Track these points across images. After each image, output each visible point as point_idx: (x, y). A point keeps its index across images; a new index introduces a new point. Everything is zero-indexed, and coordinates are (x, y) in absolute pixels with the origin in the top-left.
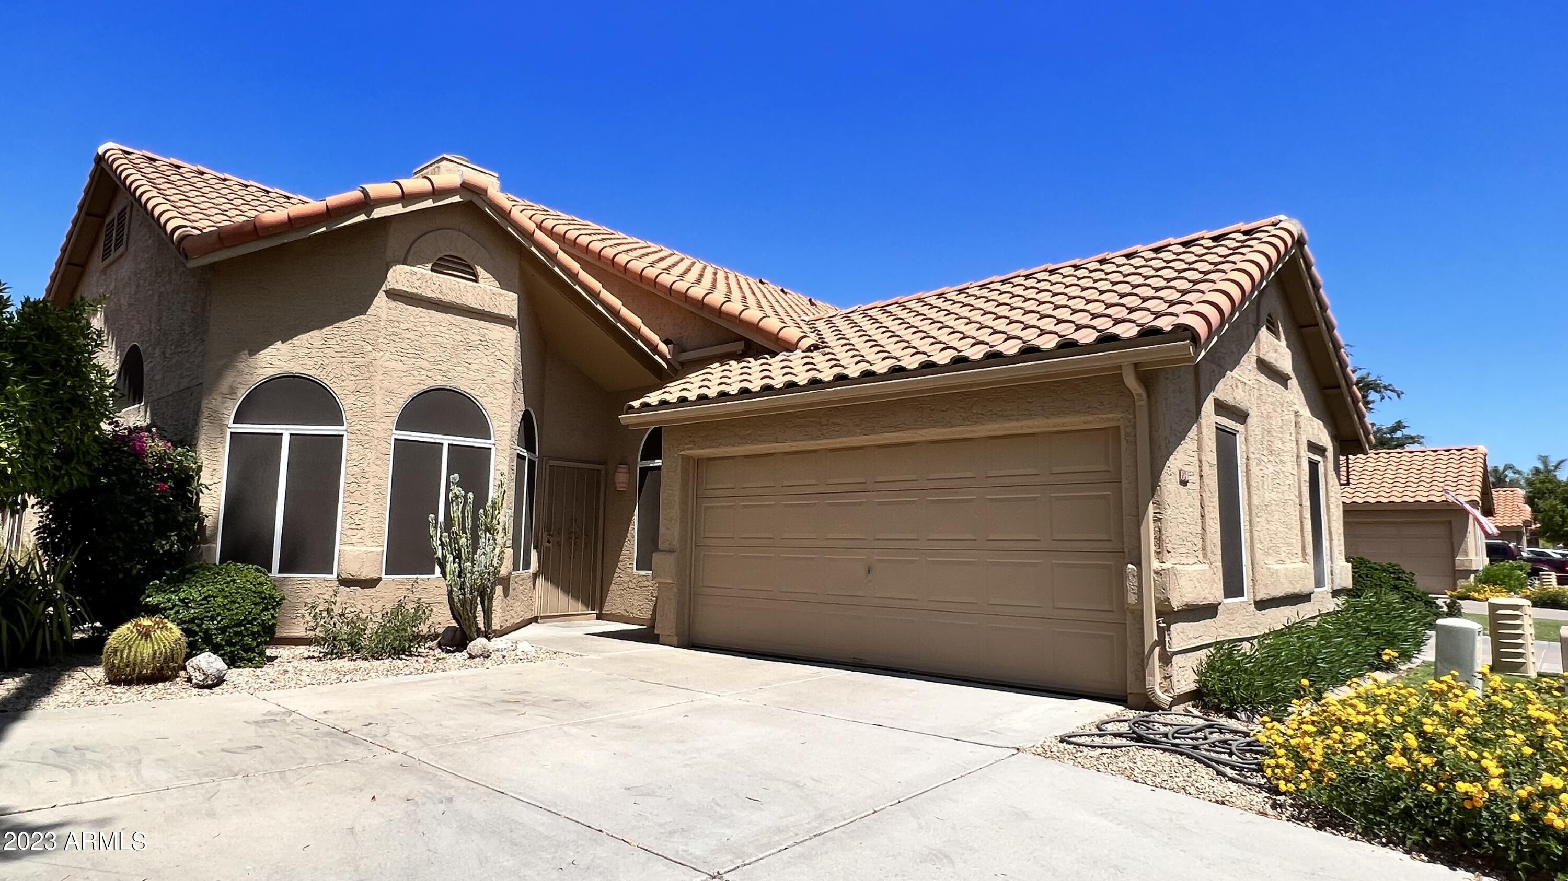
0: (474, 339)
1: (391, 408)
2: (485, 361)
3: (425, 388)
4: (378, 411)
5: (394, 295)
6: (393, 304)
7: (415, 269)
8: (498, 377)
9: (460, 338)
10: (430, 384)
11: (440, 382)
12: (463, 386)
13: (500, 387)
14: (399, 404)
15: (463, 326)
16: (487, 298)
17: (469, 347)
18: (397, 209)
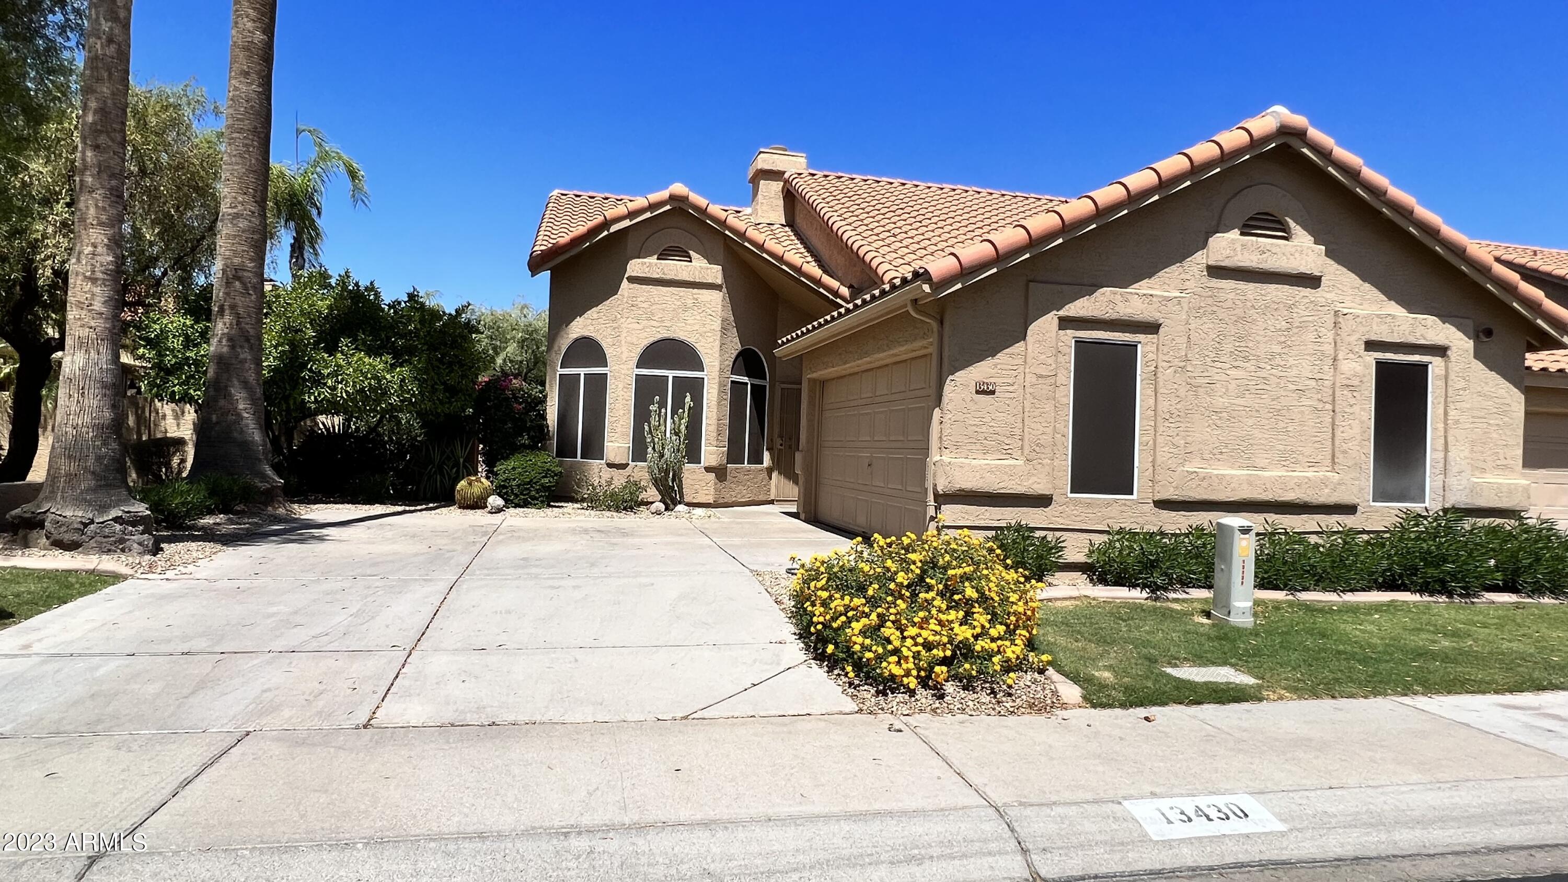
0: (690, 302)
1: (633, 355)
2: (698, 318)
3: (656, 339)
4: (624, 357)
5: (632, 280)
6: (632, 286)
7: (645, 260)
8: (708, 327)
9: (679, 303)
10: (658, 337)
11: (666, 335)
12: (681, 335)
13: (709, 334)
14: (639, 350)
15: (681, 294)
16: (697, 273)
17: (686, 308)
18: (626, 223)
